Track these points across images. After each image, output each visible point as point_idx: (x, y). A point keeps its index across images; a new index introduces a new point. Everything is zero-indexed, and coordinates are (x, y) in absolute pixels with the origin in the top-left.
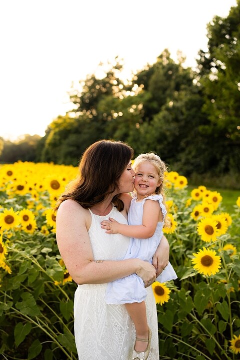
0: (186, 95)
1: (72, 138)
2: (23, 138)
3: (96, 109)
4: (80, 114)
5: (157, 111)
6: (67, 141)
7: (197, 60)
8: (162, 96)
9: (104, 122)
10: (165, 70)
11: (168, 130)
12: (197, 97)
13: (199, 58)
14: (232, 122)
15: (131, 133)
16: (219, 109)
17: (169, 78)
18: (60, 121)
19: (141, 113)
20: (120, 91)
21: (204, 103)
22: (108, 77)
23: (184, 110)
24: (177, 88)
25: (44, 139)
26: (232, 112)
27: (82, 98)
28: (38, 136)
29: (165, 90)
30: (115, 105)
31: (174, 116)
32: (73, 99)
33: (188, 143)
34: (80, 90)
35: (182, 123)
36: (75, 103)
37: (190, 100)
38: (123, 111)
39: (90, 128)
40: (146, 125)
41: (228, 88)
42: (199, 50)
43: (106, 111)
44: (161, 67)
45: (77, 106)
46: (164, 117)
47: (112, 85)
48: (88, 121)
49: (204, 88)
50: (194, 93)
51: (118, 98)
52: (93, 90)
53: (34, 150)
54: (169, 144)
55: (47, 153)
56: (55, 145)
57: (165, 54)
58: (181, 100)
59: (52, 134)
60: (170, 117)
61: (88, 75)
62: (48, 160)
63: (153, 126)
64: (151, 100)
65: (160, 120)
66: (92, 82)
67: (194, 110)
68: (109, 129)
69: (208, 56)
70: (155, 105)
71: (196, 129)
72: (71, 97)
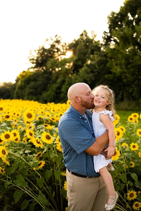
0: (97, 57)
1: (32, 84)
2: (2, 85)
3: (45, 66)
4: (36, 69)
5: (81, 67)
6: (29, 86)
7: (103, 37)
8: (84, 58)
9: (51, 73)
10: (85, 43)
11: (88, 78)
12: (104, 58)
13: (104, 36)
14: (124, 73)
15: (67, 80)
16: (116, 65)
17: (87, 47)
18: (24, 74)
19: (72, 68)
20: (59, 55)
21: (108, 61)
23: (97, 66)
24: (92, 53)
25: (15, 85)
26: (124, 67)
27: (37, 60)
28: (12, 83)
29: (85, 54)
30: (56, 64)
31: (91, 69)
32: (32, 61)
34: (35, 55)
35: (96, 74)
36: (33, 63)
37: (100, 60)
38: (62, 67)
39: (42, 78)
40: (75, 75)
41: (121, 53)
42: (104, 32)
43: (51, 67)
44: (82, 41)
45: (34, 65)
46: (85, 70)
47: (54, 52)
48: (41, 73)
49: (107, 53)
50: (102, 56)
51: (58, 59)
52: (43, 55)
53: (9, 92)
55: (17, 93)
56: (21, 88)
57: (84, 33)
58: (95, 60)
59: (20, 82)
60: (89, 70)
61: (40, 47)
62: (18, 98)
63: (79, 75)
64: (77, 61)
65: (83, 72)
66: (42, 50)
67: (102, 65)
68: (54, 78)
69: (109, 35)
70: (80, 63)
71: (104, 76)
72: (30, 60)
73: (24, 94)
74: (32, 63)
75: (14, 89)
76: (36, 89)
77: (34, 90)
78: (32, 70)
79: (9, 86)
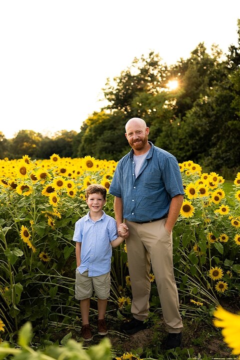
1: (108, 134)
2: (60, 134)
3: (130, 105)
4: (114, 110)
5: (189, 107)
6: (102, 137)
7: (228, 56)
8: (196, 92)
10: (199, 65)
11: (199, 125)
13: (230, 54)
15: (164, 128)
18: (95, 118)
21: (233, 98)
22: (142, 73)
23: (214, 105)
25: (80, 135)
27: (116, 95)
28: (75, 132)
29: (198, 86)
30: (148, 102)
31: (205, 111)
32: (108, 97)
33: (218, 138)
34: (115, 86)
35: (213, 119)
36: (110, 100)
37: (221, 96)
38: (157, 107)
42: (230, 46)
44: (195, 62)
45: (111, 103)
46: (195, 113)
47: (147, 81)
50: (226, 89)
51: (153, 94)
52: (127, 87)
53: (71, 146)
54: (201, 139)
55: (83, 149)
56: (90, 140)
57: (199, 49)
58: (212, 95)
59: (88, 130)
60: (201, 113)
61: (123, 72)
63: (185, 121)
64: (184, 96)
65: (192, 115)
66: (127, 78)
67: (225, 104)
69: (239, 52)
70: (188, 100)
71: (226, 123)
72: (106, 94)
73: (93, 151)
74: (108, 99)
75: (79, 142)
76: (113, 143)
77: (110, 144)
78: (108, 112)
79: (70, 138)
